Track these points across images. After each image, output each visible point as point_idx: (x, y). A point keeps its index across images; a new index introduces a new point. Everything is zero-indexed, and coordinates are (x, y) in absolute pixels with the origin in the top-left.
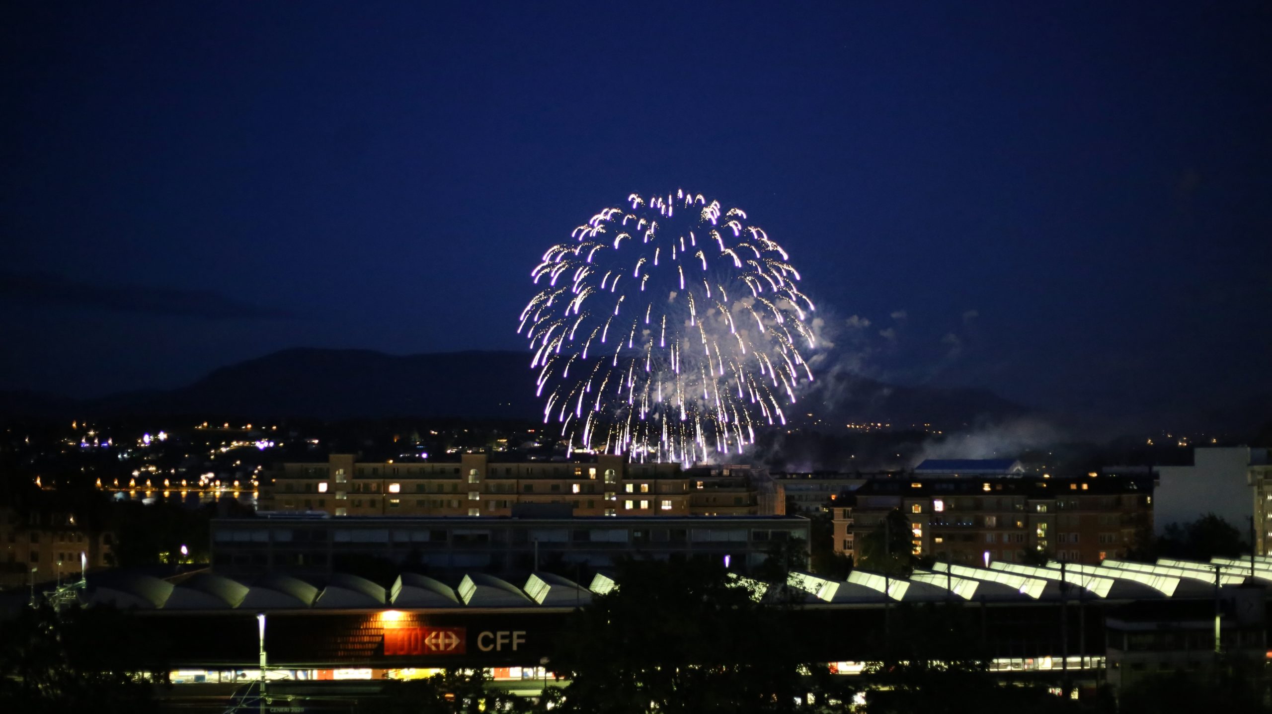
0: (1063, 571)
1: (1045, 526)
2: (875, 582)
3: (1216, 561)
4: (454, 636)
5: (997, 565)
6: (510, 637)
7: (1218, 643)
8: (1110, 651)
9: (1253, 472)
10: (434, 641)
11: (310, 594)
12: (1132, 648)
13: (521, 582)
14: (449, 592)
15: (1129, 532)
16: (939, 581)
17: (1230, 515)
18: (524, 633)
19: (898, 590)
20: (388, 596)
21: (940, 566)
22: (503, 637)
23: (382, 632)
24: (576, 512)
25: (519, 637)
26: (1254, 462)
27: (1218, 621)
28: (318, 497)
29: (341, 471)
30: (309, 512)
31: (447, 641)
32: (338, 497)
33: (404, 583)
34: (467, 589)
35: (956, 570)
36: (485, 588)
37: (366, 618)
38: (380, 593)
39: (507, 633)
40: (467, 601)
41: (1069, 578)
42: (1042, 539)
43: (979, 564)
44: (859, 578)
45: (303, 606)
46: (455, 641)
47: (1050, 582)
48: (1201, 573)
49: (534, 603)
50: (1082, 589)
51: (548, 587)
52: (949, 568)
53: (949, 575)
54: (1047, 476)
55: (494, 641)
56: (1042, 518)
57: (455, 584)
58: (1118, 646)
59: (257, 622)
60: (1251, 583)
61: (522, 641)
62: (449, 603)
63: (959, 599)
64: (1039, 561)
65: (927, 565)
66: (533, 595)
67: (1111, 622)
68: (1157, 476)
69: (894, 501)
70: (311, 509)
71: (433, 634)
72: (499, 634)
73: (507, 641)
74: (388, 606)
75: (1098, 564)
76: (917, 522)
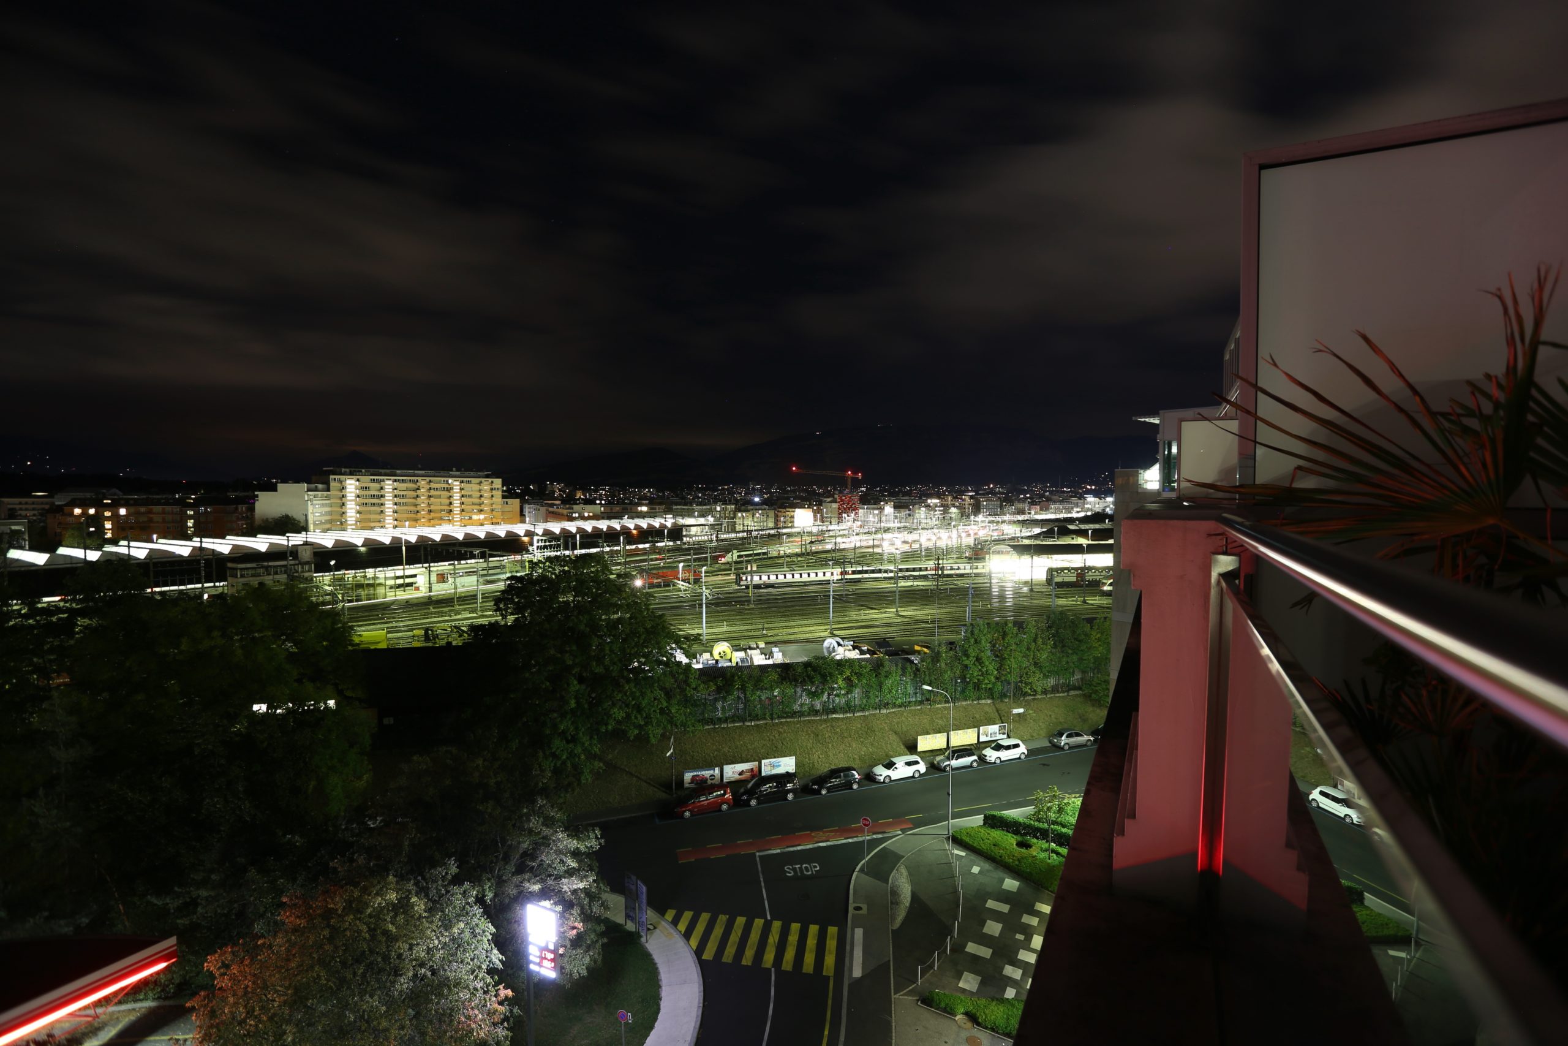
0: (201, 542)
1: (192, 521)
2: (76, 552)
3: (288, 535)
5: (160, 541)
8: (229, 579)
9: (308, 495)
12: (242, 576)
15: (241, 523)
16: (123, 550)
17: (295, 514)
19: (93, 556)
21: (122, 543)
35: (132, 544)
41: (204, 545)
42: (190, 527)
43: (152, 541)
44: (65, 551)
47: (194, 548)
48: (280, 540)
50: (213, 550)
52: (129, 544)
53: (129, 547)
56: (190, 517)
63: (136, 559)
64: (189, 538)
65: (114, 542)
67: (230, 565)
68: (257, 496)
76: (108, 521)
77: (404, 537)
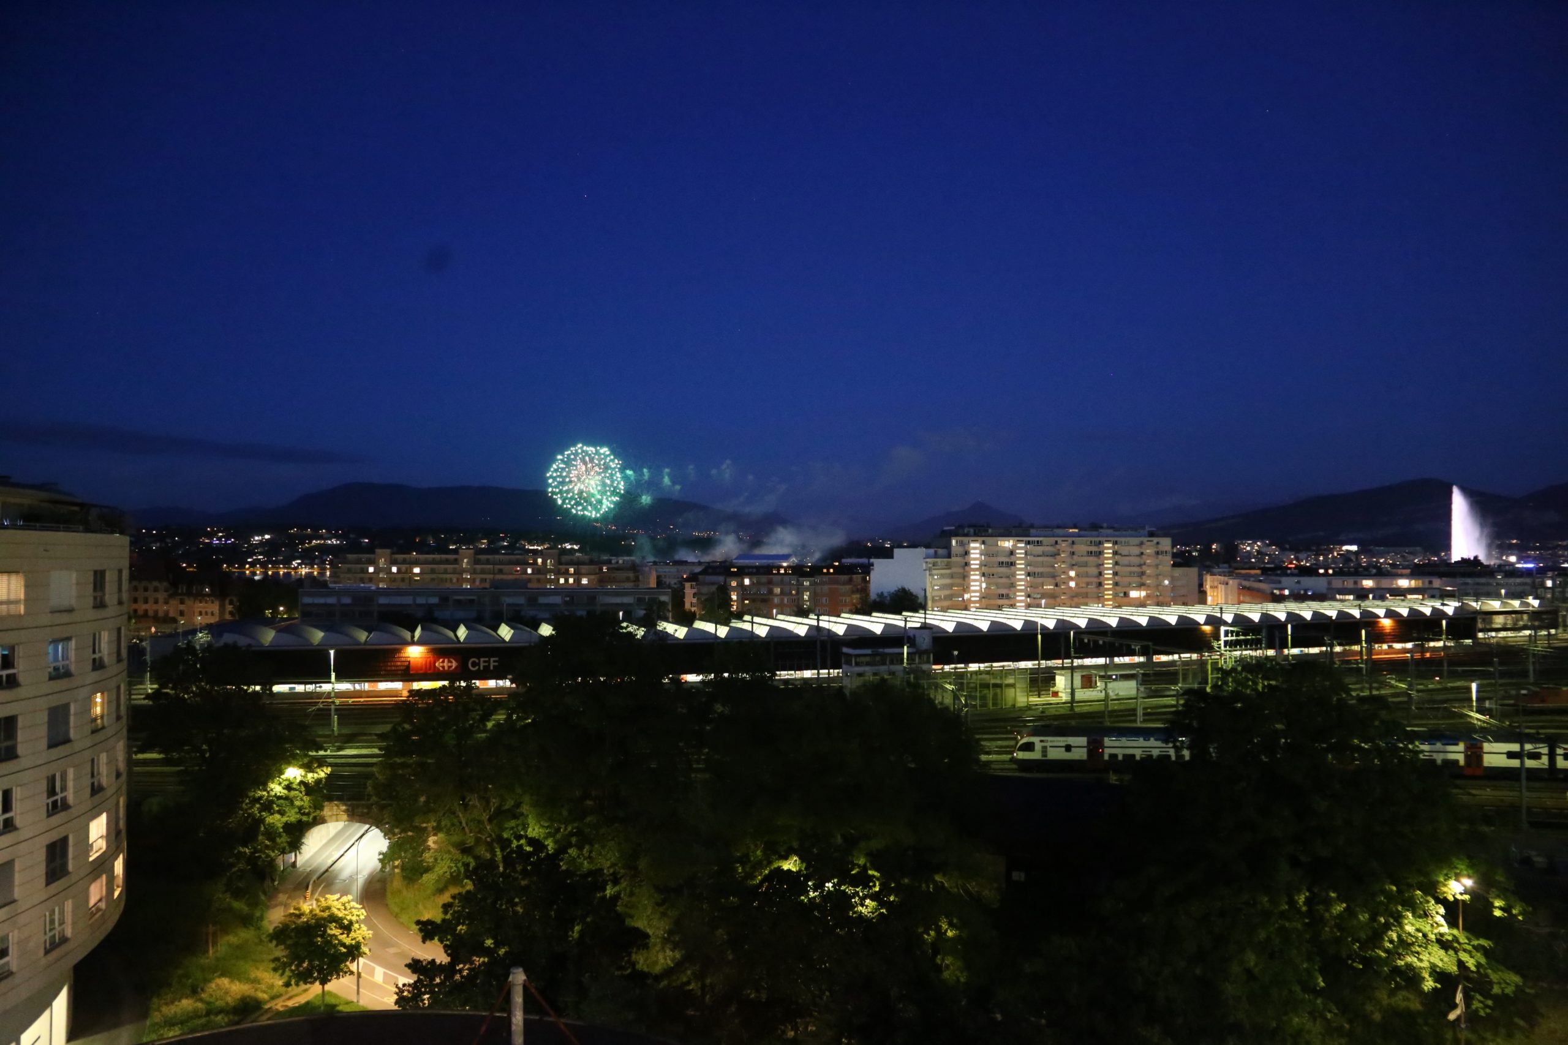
0: (818, 620)
1: (808, 593)
2: (709, 627)
3: (904, 613)
4: (453, 661)
5: (780, 617)
6: (489, 662)
7: (905, 661)
8: (844, 666)
9: (926, 563)
10: (441, 664)
11: (362, 636)
12: (857, 664)
13: (495, 628)
14: (451, 634)
15: (856, 597)
16: (747, 626)
17: (913, 587)
18: (497, 659)
19: (722, 632)
20: (413, 637)
21: (747, 618)
22: (484, 662)
23: (408, 659)
24: (530, 585)
25: (494, 661)
26: (927, 557)
27: (905, 647)
28: (367, 576)
29: (383, 560)
30: (362, 585)
31: (450, 664)
32: (381, 576)
33: (422, 629)
34: (462, 632)
35: (756, 619)
36: (474, 632)
37: (399, 651)
38: (407, 635)
39: (487, 659)
40: (462, 640)
41: (822, 624)
42: (807, 601)
43: (770, 617)
44: (699, 625)
45: (359, 644)
46: (454, 664)
47: (811, 627)
48: (896, 620)
49: (503, 641)
50: (829, 630)
51: (512, 631)
52: (752, 619)
53: (752, 623)
54: (810, 564)
55: (479, 664)
56: (807, 589)
57: (455, 630)
58: (849, 663)
59: (329, 654)
60: (925, 627)
61: (496, 664)
62: (452, 642)
63: (758, 636)
64: (803, 613)
65: (739, 616)
66: (503, 636)
67: (845, 650)
68: (872, 565)
69: (721, 579)
70: (364, 583)
71: (441, 660)
72: (482, 660)
73: (486, 664)
74: (413, 643)
75: (839, 616)
76: (734, 591)
77: (1040, 621)
